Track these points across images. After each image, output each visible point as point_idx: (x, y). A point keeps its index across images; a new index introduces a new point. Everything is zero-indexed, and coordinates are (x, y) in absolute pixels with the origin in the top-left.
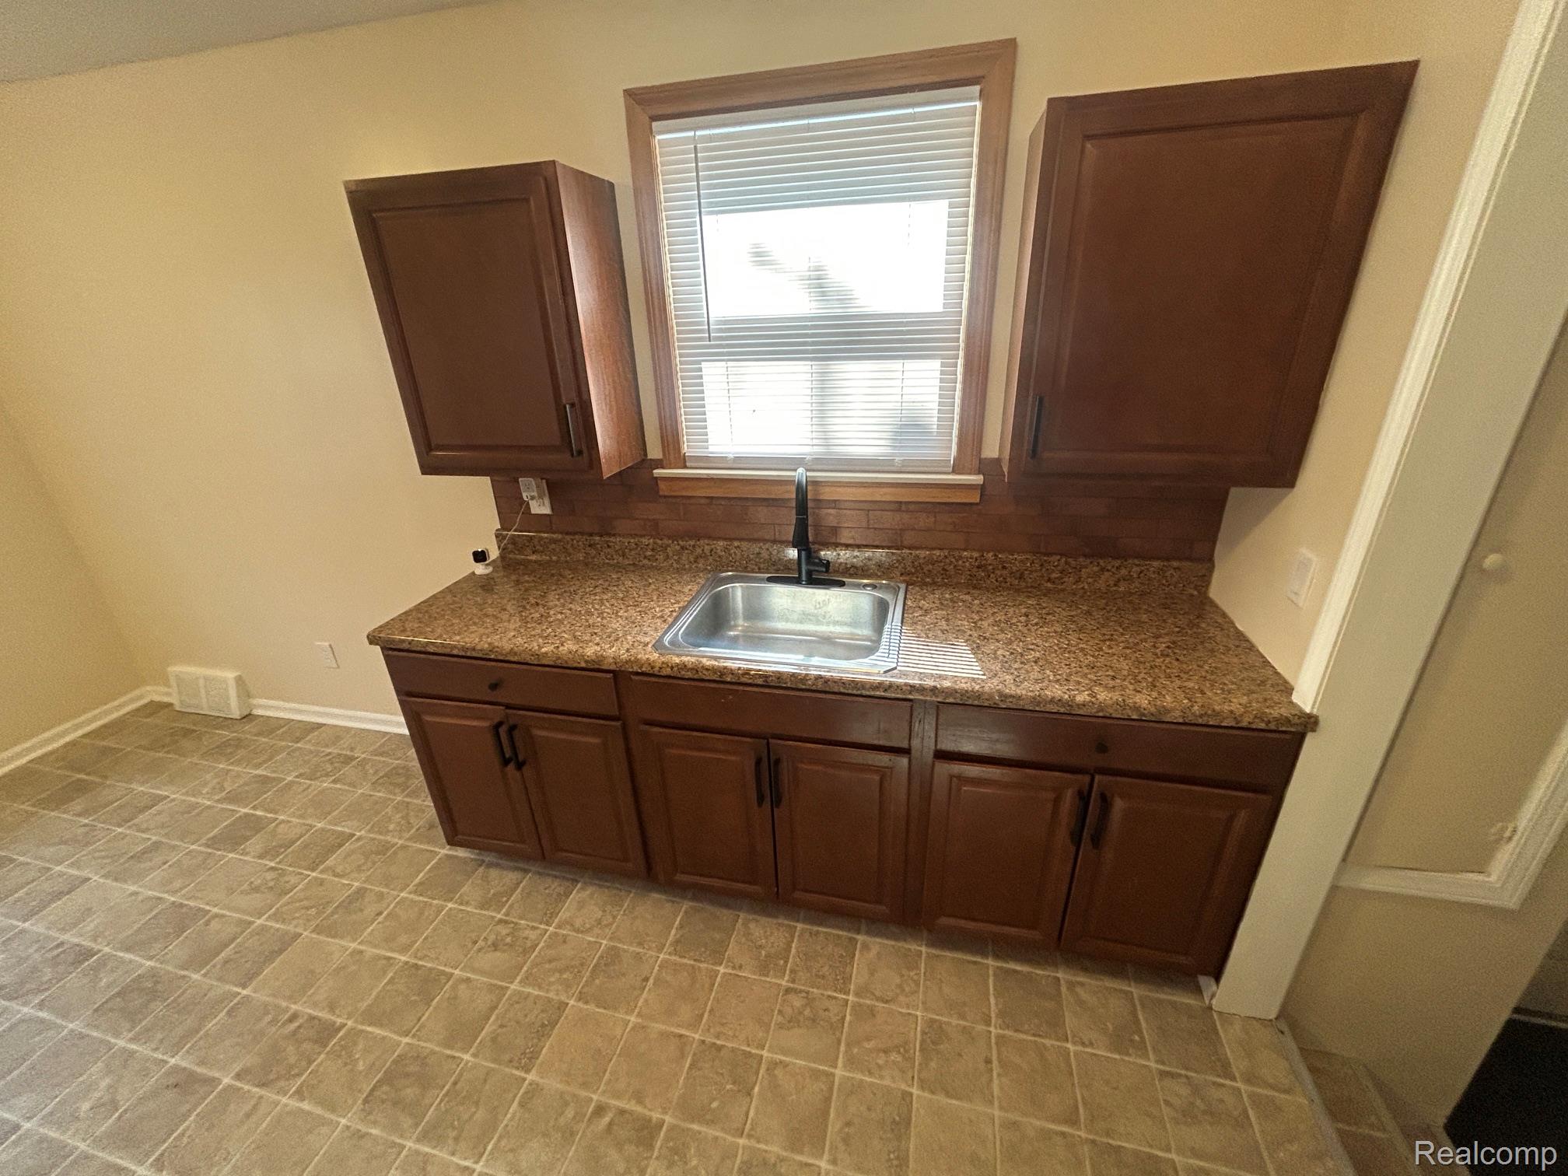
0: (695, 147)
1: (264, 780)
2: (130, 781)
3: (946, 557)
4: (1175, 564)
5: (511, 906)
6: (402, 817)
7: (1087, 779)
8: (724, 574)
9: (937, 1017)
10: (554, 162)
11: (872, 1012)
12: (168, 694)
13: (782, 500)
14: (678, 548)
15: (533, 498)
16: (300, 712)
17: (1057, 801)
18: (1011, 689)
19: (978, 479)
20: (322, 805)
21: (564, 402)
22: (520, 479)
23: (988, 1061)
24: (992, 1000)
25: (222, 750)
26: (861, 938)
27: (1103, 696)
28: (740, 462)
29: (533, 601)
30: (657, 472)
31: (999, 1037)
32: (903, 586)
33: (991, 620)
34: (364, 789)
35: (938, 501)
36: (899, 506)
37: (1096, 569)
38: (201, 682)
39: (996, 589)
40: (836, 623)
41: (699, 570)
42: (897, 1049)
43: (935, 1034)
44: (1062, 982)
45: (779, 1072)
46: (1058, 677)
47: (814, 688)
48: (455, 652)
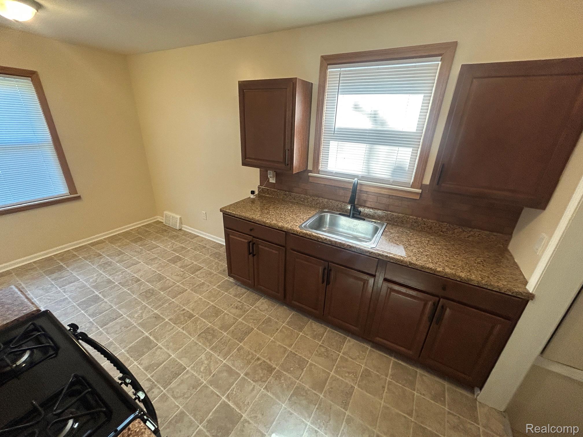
0: (340, 74)
1: (183, 248)
2: (151, 240)
3: (403, 217)
4: (495, 234)
5: (243, 298)
6: (217, 266)
7: (437, 299)
8: (325, 210)
9: (369, 369)
10: (296, 78)
11: (347, 360)
12: (162, 219)
13: (348, 188)
14: (312, 199)
15: (271, 177)
16: (195, 231)
17: (425, 305)
18: (414, 261)
19: (420, 191)
20: (196, 258)
21: (286, 149)
22: (268, 171)
23: (384, 387)
24: (390, 370)
25: (173, 237)
26: (348, 338)
27: (447, 270)
28: (337, 174)
29: (266, 208)
30: (310, 174)
31: (389, 381)
32: (386, 224)
33: (415, 240)
34: (207, 256)
35: (404, 196)
36: (390, 196)
37: (461, 230)
38: (171, 217)
39: (420, 231)
40: (359, 232)
41: (317, 208)
42: (353, 373)
43: (367, 374)
44: (418, 373)
45: (313, 367)
46: (433, 262)
47: (346, 248)
48: (242, 218)
